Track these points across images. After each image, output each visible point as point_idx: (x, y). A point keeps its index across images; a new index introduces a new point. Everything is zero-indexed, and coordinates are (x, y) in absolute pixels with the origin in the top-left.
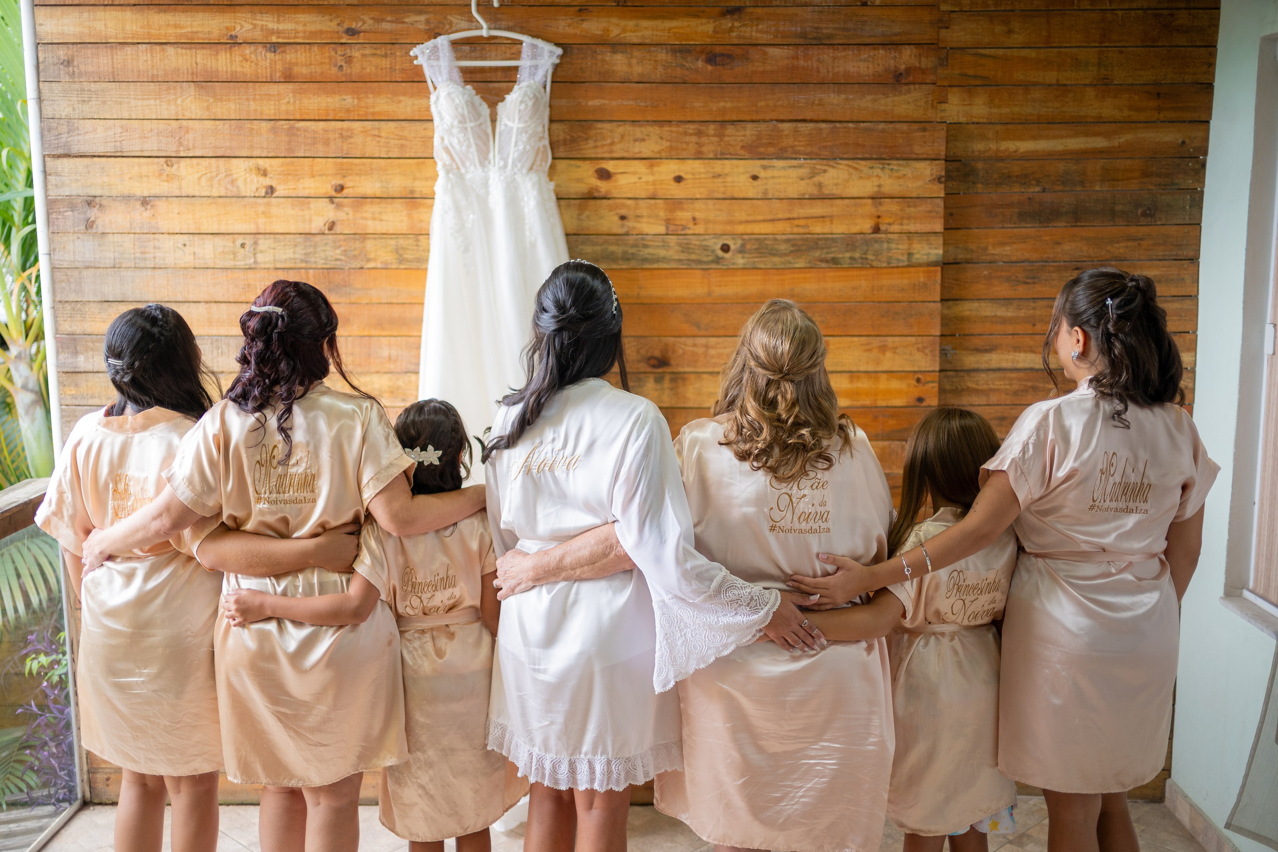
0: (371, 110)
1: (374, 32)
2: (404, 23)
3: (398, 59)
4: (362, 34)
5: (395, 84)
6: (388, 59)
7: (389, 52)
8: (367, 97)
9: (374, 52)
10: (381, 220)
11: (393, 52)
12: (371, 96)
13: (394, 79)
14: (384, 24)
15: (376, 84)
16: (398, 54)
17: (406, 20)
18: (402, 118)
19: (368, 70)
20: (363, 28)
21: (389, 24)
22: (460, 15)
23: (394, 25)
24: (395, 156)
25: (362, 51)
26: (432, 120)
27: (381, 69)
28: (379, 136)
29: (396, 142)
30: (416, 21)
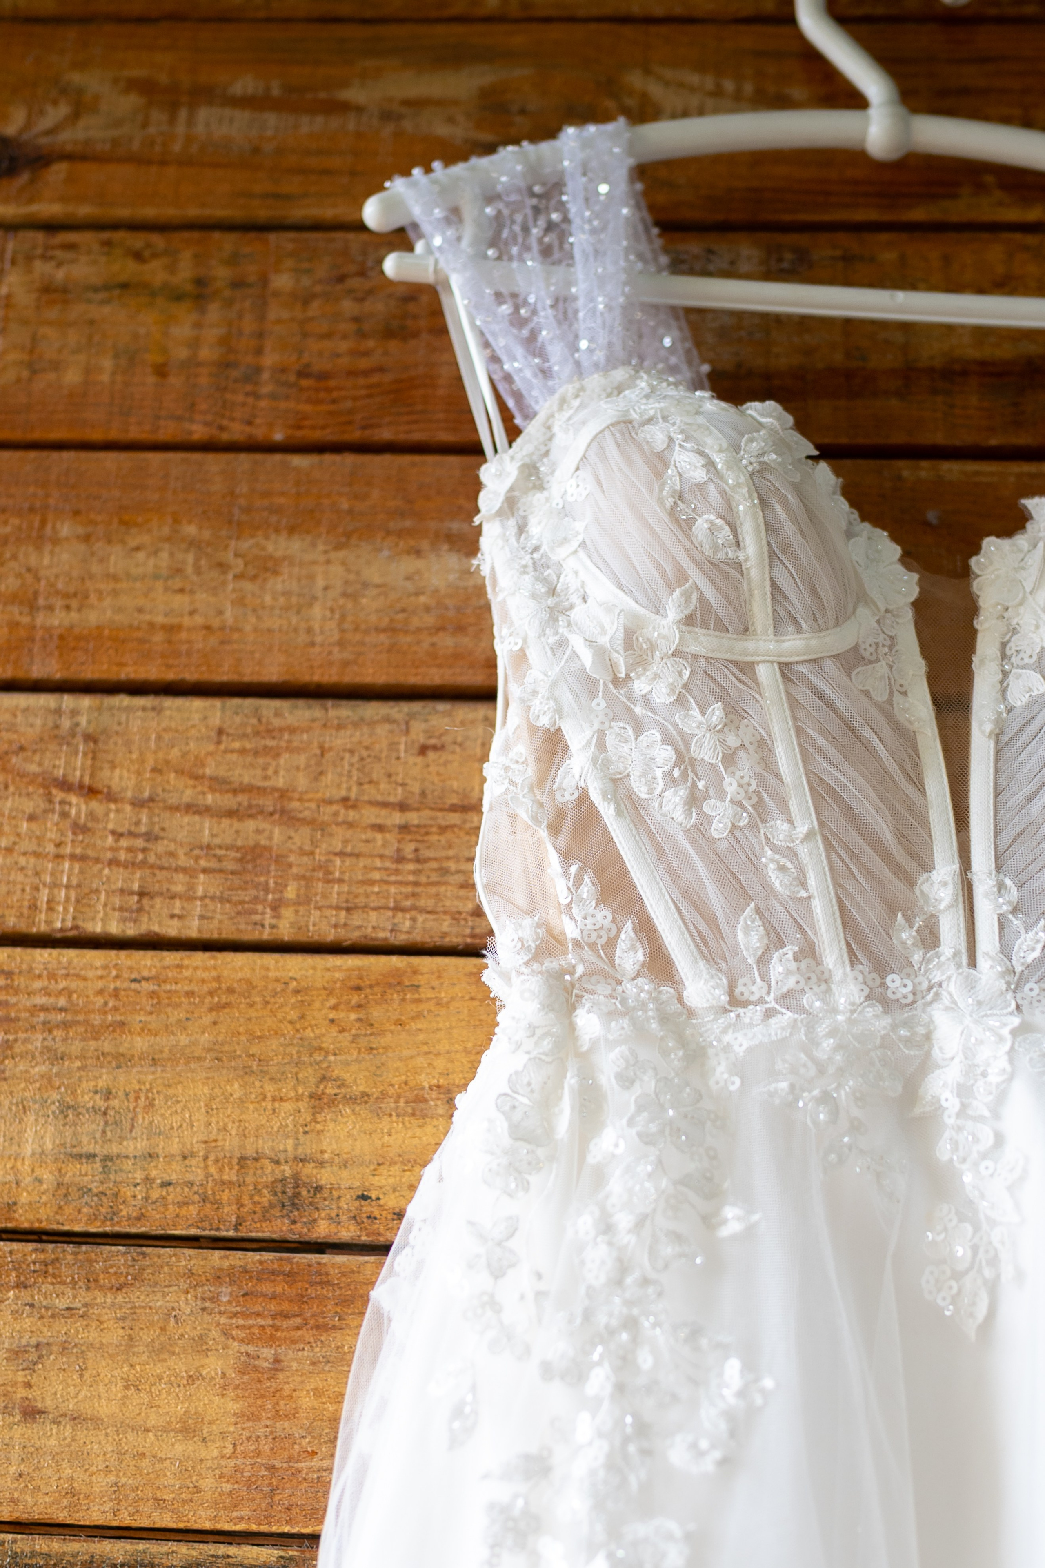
0: (58, 619)
1: (139, 160)
2: (344, 107)
3: (275, 312)
4: (59, 171)
5: (244, 460)
6: (214, 312)
7: (221, 273)
8: (39, 540)
9: (129, 269)
10: (31, 1413)
11: (251, 271)
12: (65, 529)
13: (236, 431)
14: (204, 114)
15: (110, 459)
16: (282, 281)
17: (354, 94)
18: (272, 673)
19: (72, 377)
20: (68, 138)
21: (242, 117)
22: (701, 67)
23: (271, 119)
24: (192, 930)
25: (40, 267)
26: (488, 695)
27: (161, 371)
28: (91, 792)
29: (206, 828)
30: (416, 104)
